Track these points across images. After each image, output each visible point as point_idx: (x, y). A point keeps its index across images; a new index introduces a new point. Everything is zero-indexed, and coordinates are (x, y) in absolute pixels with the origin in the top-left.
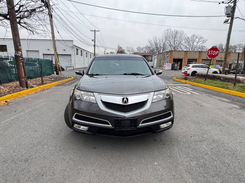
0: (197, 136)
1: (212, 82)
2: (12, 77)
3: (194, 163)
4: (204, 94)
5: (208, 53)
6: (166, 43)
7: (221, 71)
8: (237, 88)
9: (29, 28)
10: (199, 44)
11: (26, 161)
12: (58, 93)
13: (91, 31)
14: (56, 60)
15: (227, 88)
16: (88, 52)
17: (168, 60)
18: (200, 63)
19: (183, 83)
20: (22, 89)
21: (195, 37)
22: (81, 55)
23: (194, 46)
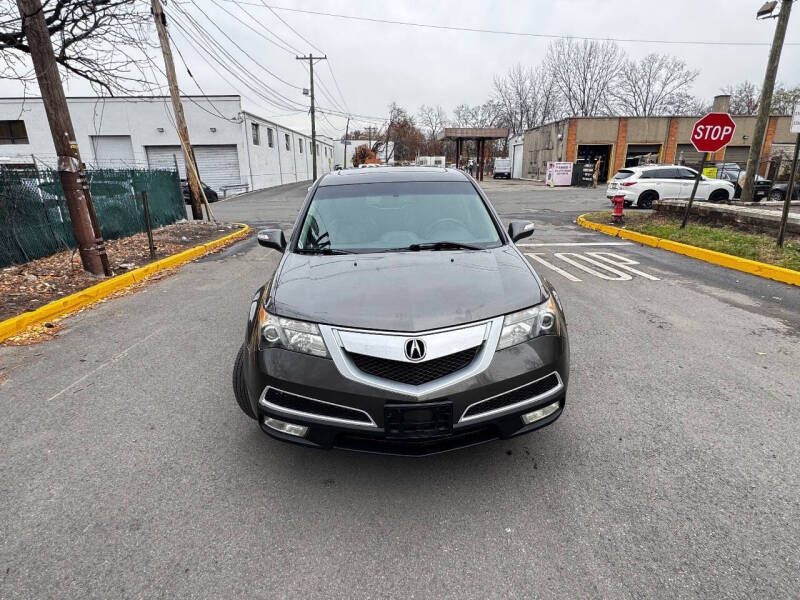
0: (640, 438)
1: (706, 232)
2: (57, 236)
3: (621, 529)
4: (674, 278)
5: (696, 132)
6: (555, 88)
7: (742, 187)
8: (788, 255)
9: (96, 73)
10: (668, 89)
11: (135, 526)
12: (204, 288)
13: (297, 58)
14: (188, 170)
15: (755, 256)
16: (290, 134)
17: (562, 152)
18: (670, 163)
19: (607, 237)
20: (91, 279)
21: (657, 65)
22: (271, 145)
23: (650, 95)
